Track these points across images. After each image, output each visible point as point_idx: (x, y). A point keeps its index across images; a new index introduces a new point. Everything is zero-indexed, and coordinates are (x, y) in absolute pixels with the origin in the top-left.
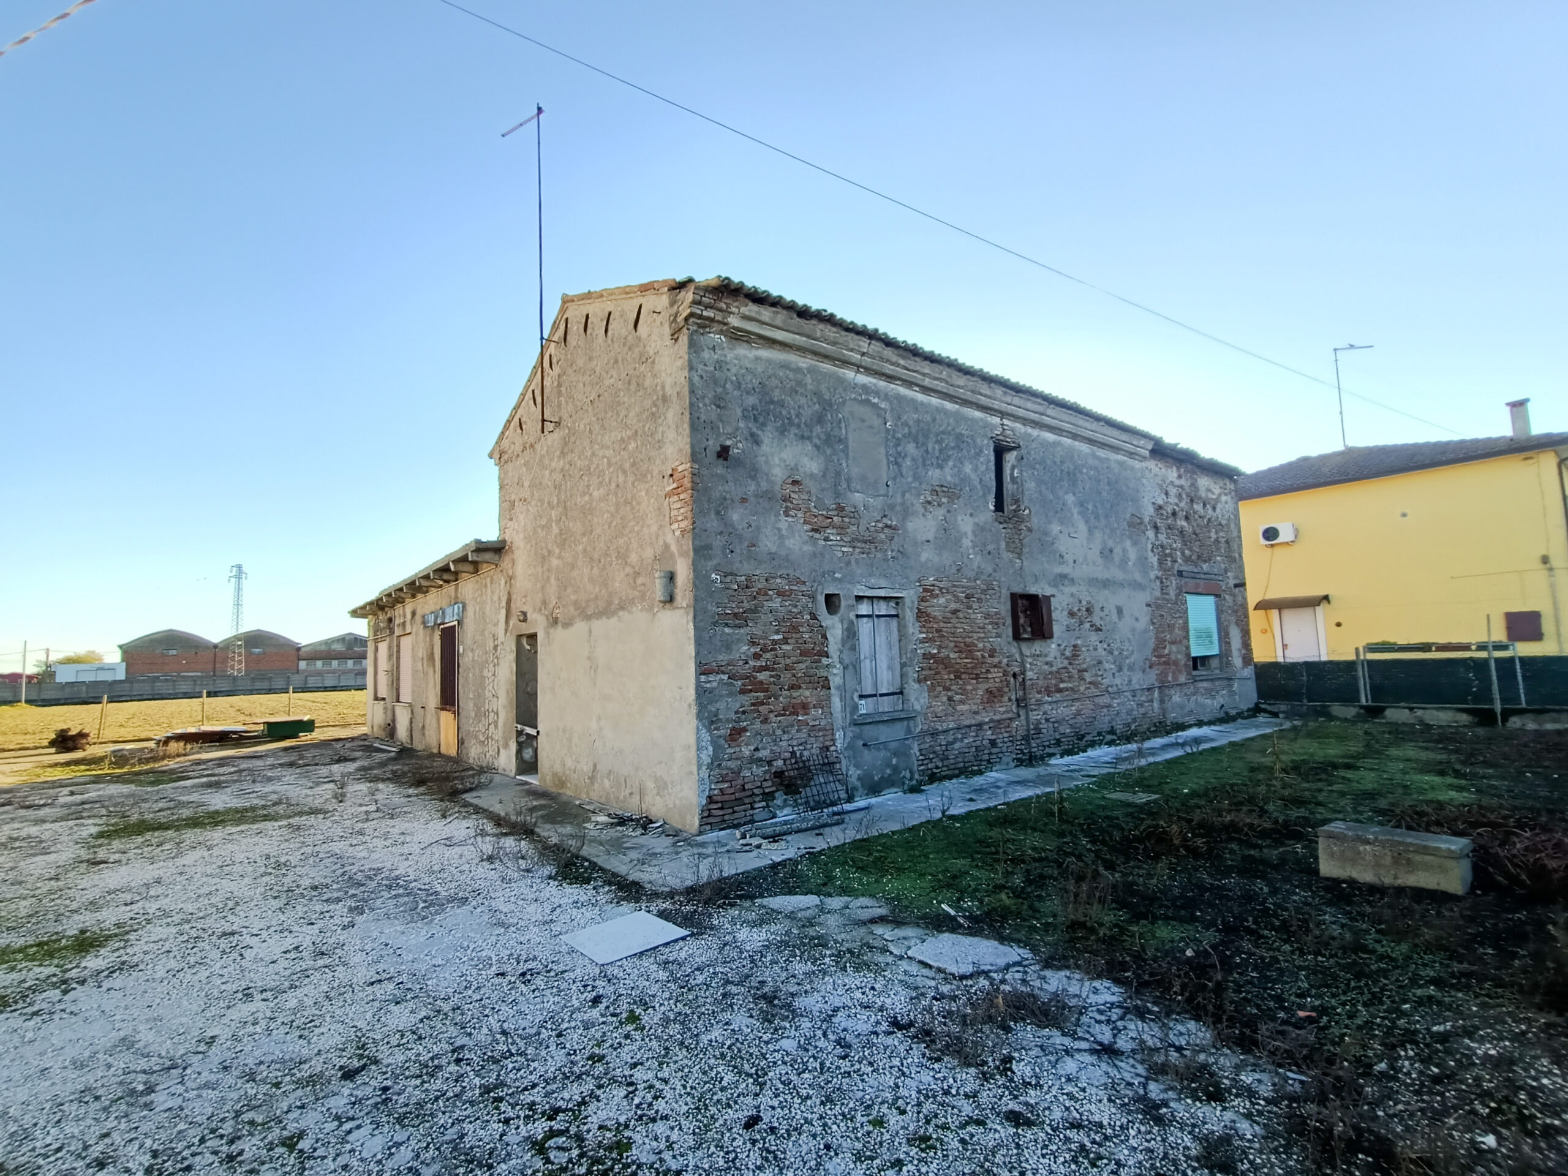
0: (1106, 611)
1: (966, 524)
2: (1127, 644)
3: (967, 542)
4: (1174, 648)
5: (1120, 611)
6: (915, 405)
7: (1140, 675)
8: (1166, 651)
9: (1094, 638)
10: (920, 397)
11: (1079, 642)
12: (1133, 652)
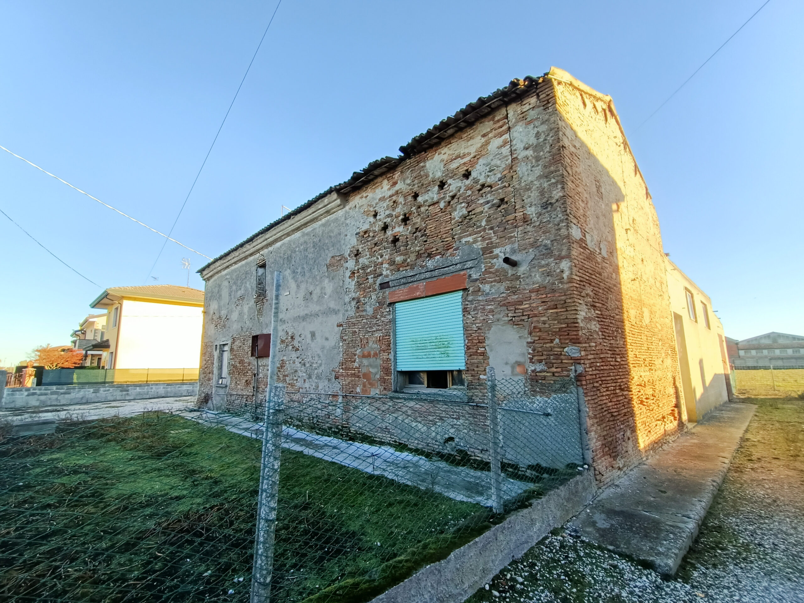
0: (303, 337)
1: (246, 309)
2: (316, 358)
3: (246, 317)
4: (365, 362)
5: (313, 335)
6: (235, 270)
7: (326, 382)
8: (356, 364)
9: (294, 355)
10: (236, 266)
11: (285, 358)
12: (321, 365)
